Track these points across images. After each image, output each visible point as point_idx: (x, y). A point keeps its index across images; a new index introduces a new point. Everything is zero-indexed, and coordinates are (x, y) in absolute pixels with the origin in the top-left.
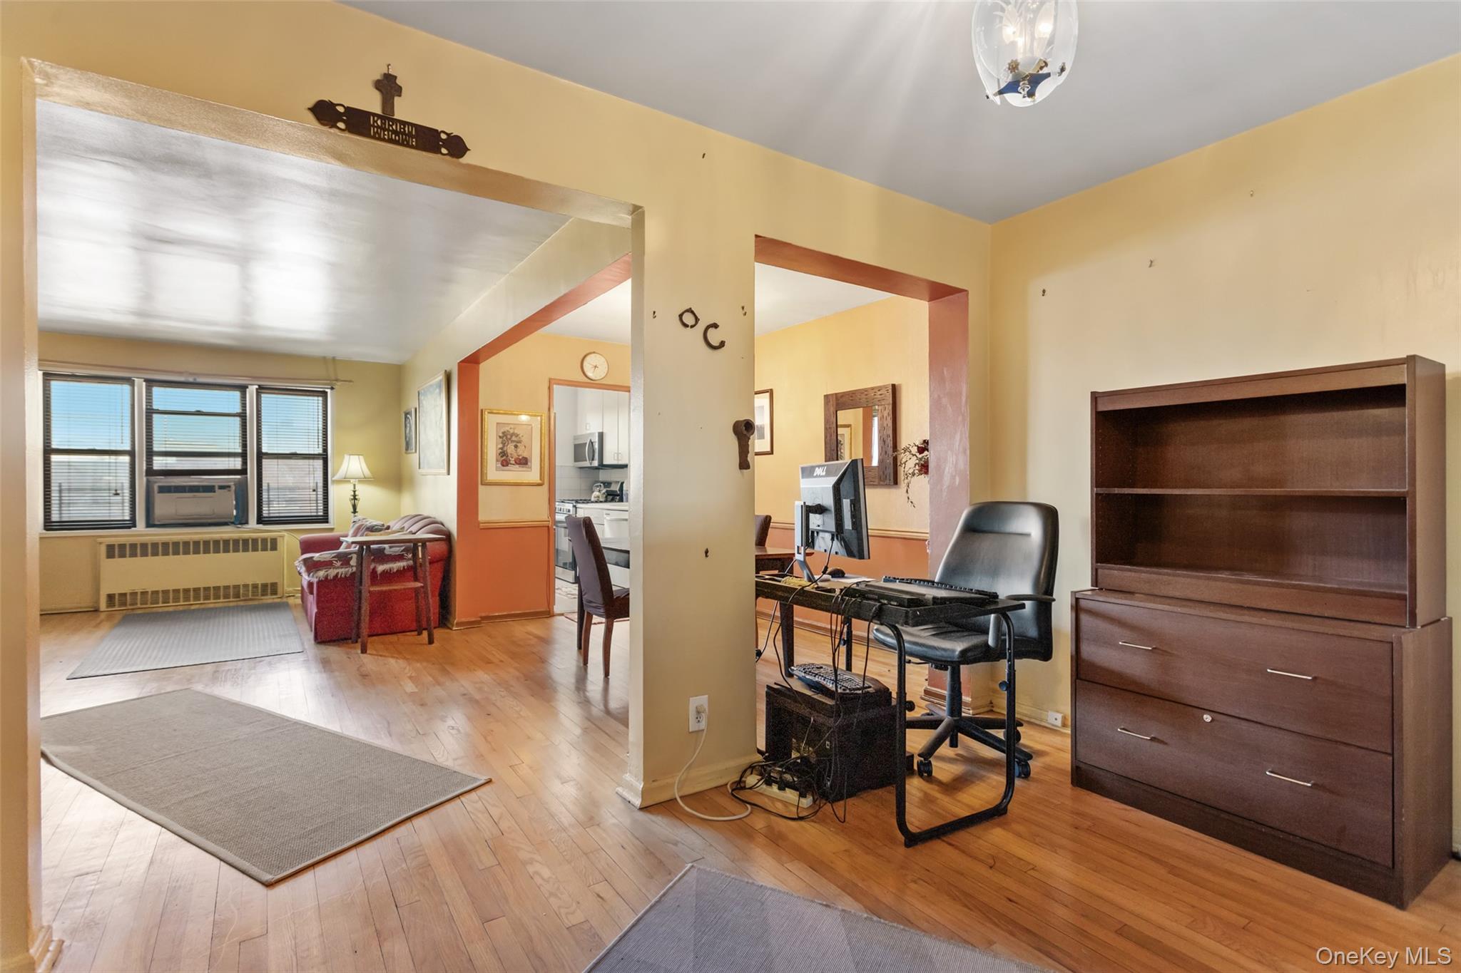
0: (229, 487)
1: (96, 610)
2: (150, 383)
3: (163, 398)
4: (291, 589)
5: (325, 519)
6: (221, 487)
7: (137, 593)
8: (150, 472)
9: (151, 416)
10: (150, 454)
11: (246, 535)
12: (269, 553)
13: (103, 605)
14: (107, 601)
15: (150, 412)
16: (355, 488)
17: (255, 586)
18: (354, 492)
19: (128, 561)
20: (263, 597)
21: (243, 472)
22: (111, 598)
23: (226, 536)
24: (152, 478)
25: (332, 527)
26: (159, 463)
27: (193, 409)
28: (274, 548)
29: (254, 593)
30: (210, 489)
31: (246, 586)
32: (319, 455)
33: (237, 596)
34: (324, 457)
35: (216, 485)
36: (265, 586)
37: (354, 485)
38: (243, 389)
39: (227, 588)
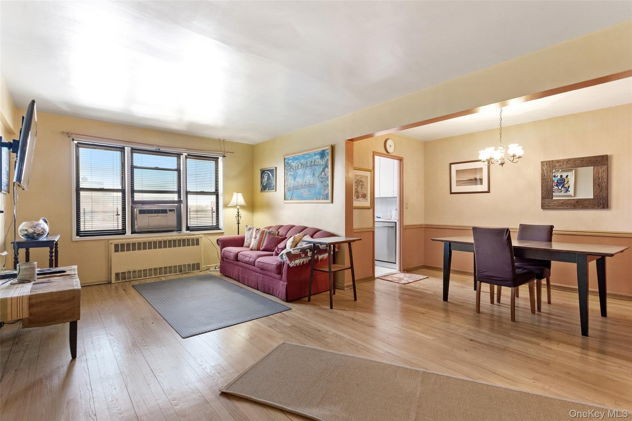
0: (174, 210)
1: (110, 283)
2: (133, 150)
3: (140, 159)
4: (205, 266)
5: (217, 227)
6: (170, 210)
7: (131, 271)
8: (134, 202)
9: (133, 169)
10: (133, 191)
11: (184, 237)
12: (195, 247)
13: (113, 281)
14: (115, 277)
15: (132, 168)
16: (238, 211)
17: (189, 265)
18: (238, 212)
19: (125, 253)
20: (193, 272)
21: (180, 202)
22: (117, 275)
23: (174, 238)
24: (135, 206)
25: (223, 232)
26: (138, 197)
27: (154, 166)
28: (198, 244)
29: (189, 270)
30: (164, 211)
31: (185, 265)
32: (214, 192)
33: (181, 271)
34: (216, 193)
35: (168, 209)
36: (193, 265)
37: (238, 209)
38: (178, 155)
39: (175, 267)
